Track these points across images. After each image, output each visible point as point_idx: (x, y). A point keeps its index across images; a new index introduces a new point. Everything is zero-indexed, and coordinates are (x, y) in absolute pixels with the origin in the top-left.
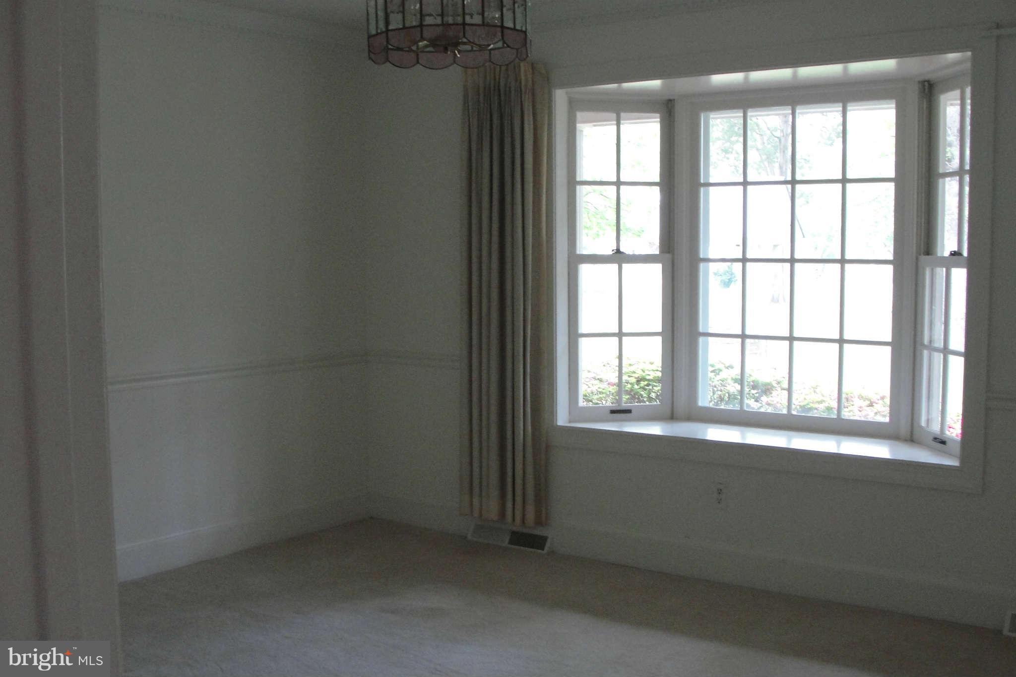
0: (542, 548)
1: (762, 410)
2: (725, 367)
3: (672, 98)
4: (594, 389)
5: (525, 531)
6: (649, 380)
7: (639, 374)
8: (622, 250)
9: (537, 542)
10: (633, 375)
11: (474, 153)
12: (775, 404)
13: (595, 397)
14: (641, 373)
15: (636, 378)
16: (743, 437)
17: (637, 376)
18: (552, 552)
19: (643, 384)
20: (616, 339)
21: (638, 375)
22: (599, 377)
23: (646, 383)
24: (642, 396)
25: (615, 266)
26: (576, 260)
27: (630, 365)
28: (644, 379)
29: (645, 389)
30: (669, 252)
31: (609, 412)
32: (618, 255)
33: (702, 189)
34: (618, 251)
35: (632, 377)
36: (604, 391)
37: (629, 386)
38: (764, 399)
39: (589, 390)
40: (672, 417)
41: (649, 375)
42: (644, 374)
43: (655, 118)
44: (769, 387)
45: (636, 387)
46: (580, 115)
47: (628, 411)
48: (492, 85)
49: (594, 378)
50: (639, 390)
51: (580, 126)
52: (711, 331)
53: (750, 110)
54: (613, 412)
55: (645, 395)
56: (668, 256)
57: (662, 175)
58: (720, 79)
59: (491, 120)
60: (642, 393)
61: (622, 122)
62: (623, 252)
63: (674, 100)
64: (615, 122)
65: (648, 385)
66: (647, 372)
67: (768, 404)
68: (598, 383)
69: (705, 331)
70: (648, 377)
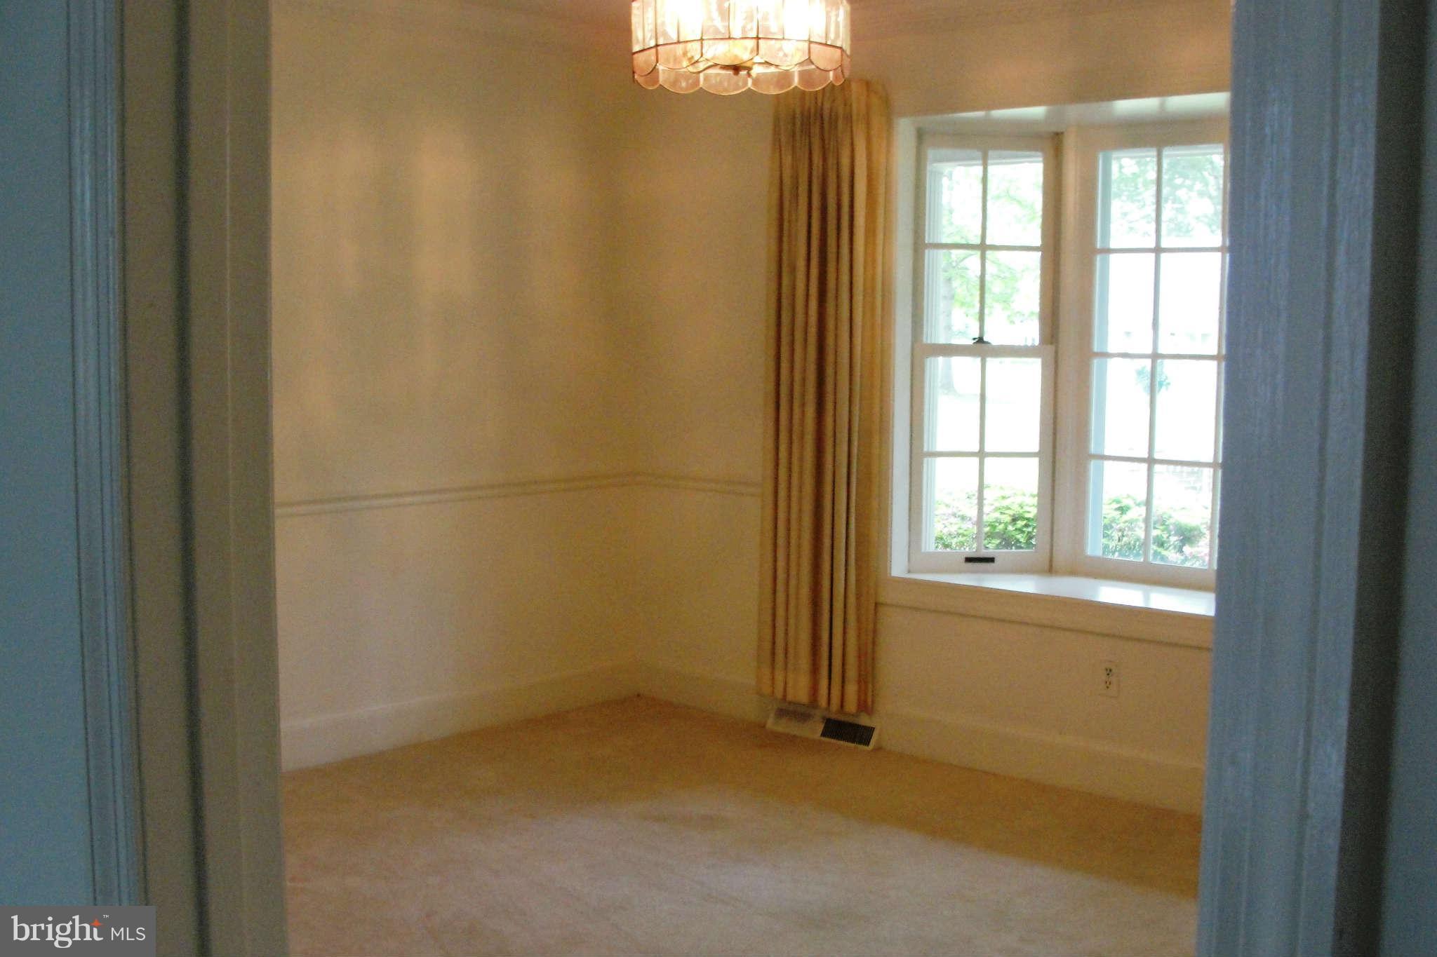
0: (867, 743)
1: (1188, 564)
2: (1135, 503)
3: (1059, 131)
4: (953, 529)
5: (842, 718)
6: (1028, 519)
7: (1016, 510)
8: (985, 339)
9: (861, 735)
10: (1007, 512)
11: (786, 204)
12: (1202, 557)
13: (954, 541)
14: (1019, 509)
15: (1010, 515)
16: (1147, 598)
17: (1011, 512)
18: (878, 749)
19: (1020, 524)
20: (976, 460)
21: (1014, 512)
22: (961, 513)
23: (1025, 522)
24: (1018, 541)
25: (977, 361)
26: (923, 351)
27: (1004, 498)
28: (1022, 518)
29: (1023, 532)
30: (1052, 343)
31: (963, 560)
32: (979, 345)
33: (1098, 258)
34: (980, 340)
35: (1004, 514)
36: (965, 533)
37: (1001, 527)
38: (1187, 549)
39: (945, 531)
40: (1050, 569)
41: (1029, 512)
42: (1021, 511)
43: (1038, 157)
44: (1196, 533)
45: (1010, 528)
46: (931, 153)
47: (991, 560)
48: (813, 110)
49: (954, 515)
50: (1014, 533)
51: (932, 167)
52: (1106, 453)
53: (1166, 148)
54: (969, 560)
55: (1022, 540)
56: (1051, 348)
57: (1044, 236)
58: (1126, 107)
59: (810, 159)
60: (1019, 536)
61: (989, 162)
62: (987, 343)
63: (1062, 133)
64: (981, 162)
65: (1027, 526)
66: (1027, 509)
67: (1194, 557)
68: (960, 521)
69: (1099, 452)
70: (1027, 515)
